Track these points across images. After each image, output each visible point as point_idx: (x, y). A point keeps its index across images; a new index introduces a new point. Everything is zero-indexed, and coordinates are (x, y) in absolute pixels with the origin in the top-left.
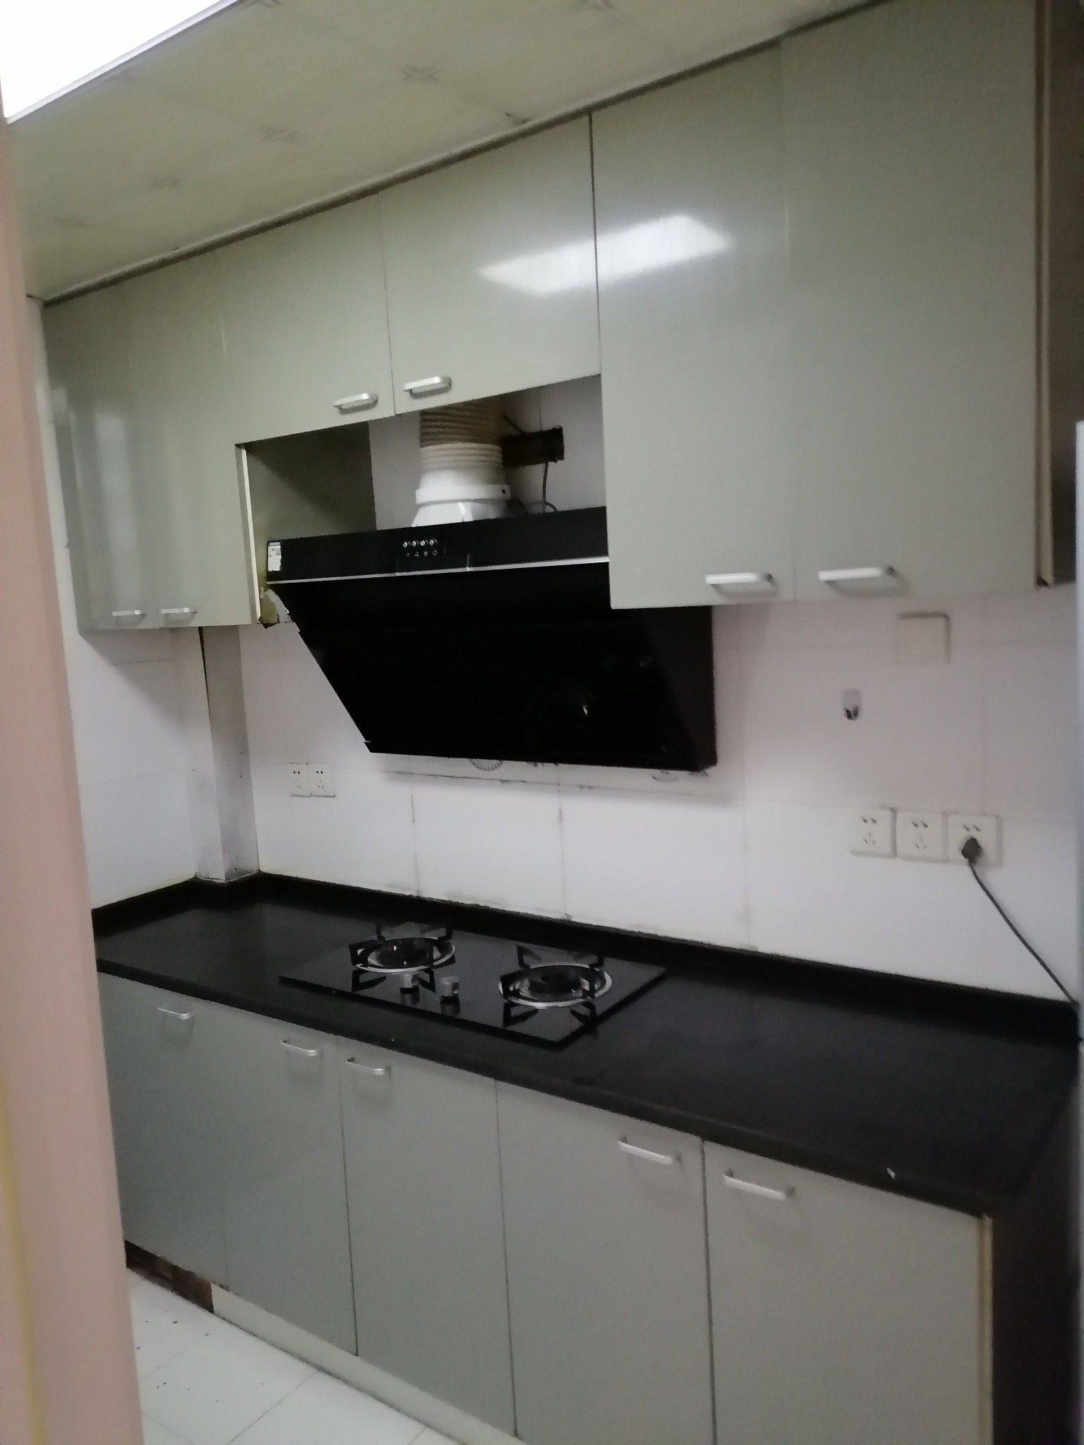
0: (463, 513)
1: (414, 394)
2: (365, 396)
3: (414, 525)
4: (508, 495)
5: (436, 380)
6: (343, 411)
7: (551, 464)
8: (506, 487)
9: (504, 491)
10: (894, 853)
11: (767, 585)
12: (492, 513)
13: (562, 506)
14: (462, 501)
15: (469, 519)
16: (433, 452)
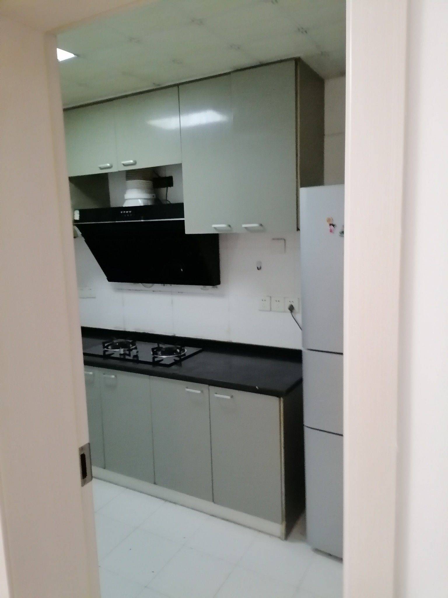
0: (140, 203)
1: (124, 165)
2: (108, 165)
3: (124, 206)
4: (155, 197)
5: (132, 161)
6: (101, 169)
7: (169, 188)
8: (154, 195)
9: (153, 196)
10: (271, 310)
11: (229, 228)
12: (149, 203)
13: (172, 202)
14: (139, 199)
15: (142, 205)
16: (131, 183)
